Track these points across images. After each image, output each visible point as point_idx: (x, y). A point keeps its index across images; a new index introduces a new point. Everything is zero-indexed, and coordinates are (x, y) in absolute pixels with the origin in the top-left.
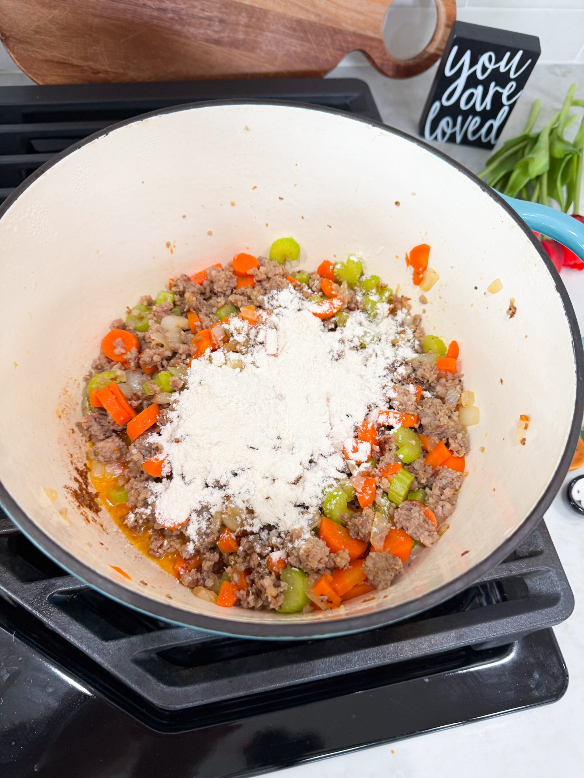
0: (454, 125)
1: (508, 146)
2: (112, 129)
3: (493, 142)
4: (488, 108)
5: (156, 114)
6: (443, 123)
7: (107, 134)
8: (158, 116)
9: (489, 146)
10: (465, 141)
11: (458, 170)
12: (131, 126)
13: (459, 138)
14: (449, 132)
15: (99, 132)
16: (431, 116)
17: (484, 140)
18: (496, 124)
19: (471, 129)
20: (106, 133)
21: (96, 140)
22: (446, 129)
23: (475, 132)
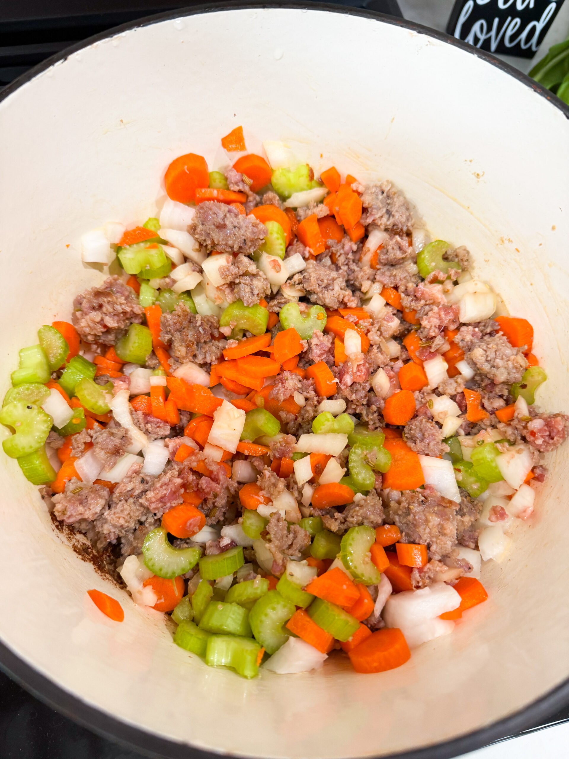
0: (489, 29)
1: (554, 53)
2: (71, 52)
3: (534, 48)
4: (532, 5)
5: (130, 28)
6: (476, 27)
7: (66, 59)
8: (133, 30)
9: (529, 54)
10: (501, 49)
11: (533, 90)
12: (97, 45)
13: (494, 46)
14: (482, 37)
15: (55, 56)
16: (462, 19)
17: (523, 47)
18: (540, 26)
19: (509, 33)
20: (64, 57)
21: (51, 68)
22: (479, 35)
23: (513, 38)
